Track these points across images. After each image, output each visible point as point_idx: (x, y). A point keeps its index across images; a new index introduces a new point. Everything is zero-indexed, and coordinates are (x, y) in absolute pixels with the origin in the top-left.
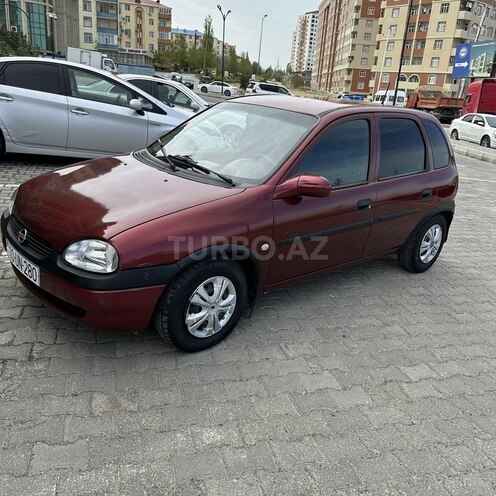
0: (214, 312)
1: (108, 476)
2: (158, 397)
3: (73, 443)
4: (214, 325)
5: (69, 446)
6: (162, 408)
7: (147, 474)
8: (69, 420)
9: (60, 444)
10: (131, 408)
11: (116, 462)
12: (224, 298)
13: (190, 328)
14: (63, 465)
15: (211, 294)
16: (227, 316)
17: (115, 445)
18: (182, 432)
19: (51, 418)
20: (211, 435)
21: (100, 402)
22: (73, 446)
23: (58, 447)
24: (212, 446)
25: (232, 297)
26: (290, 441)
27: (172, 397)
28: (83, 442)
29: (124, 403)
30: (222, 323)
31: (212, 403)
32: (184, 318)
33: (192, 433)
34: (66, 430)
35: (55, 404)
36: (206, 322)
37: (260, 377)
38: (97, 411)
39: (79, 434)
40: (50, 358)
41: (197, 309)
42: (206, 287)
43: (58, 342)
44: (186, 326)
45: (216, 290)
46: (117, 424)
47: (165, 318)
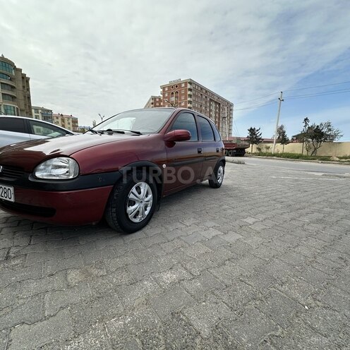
0: (142, 205)
1: (97, 337)
2: (119, 262)
3: (54, 315)
4: (143, 214)
5: (51, 319)
6: (125, 268)
7: (133, 322)
8: (47, 296)
9: (41, 321)
10: (101, 273)
11: (101, 320)
12: (147, 196)
13: (130, 216)
14: (46, 340)
15: (140, 193)
16: (149, 209)
17: (96, 305)
18: (147, 280)
19: (29, 299)
20: (168, 277)
21: (74, 276)
22: (55, 319)
23: (39, 324)
24: (173, 284)
25: (150, 196)
26: (219, 266)
27: (130, 259)
28: (65, 311)
29: (95, 272)
30: (147, 213)
31: (158, 257)
32: (126, 209)
33: (155, 279)
34: (47, 305)
35: (33, 286)
36: (138, 211)
37: (178, 238)
38: (73, 283)
39: (60, 306)
40: (26, 255)
41: (133, 203)
42: (136, 188)
43: (32, 243)
44: (127, 215)
45: (142, 190)
46: (93, 288)
47: (114, 210)
